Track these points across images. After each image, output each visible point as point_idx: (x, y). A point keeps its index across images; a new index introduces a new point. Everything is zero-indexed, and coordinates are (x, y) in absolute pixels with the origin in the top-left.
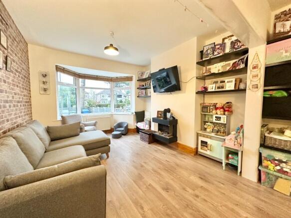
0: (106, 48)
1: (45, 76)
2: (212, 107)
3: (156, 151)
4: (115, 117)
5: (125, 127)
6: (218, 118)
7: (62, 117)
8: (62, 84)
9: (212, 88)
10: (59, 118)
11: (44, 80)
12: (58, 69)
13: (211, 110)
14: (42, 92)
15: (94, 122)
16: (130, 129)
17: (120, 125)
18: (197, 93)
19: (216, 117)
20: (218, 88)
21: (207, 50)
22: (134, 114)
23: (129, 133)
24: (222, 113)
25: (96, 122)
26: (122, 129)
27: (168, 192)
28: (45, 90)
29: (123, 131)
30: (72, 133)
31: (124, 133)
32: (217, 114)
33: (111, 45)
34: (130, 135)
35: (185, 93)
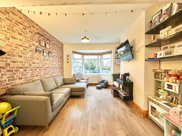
0: (83, 39)
1: (68, 56)
2: (163, 74)
3: (114, 103)
4: (102, 76)
5: (105, 83)
6: (170, 87)
7: (73, 74)
8: (75, 59)
9: (161, 55)
10: (72, 75)
11: (68, 58)
12: (74, 52)
13: (163, 77)
14: (67, 63)
15: (87, 78)
16: (110, 85)
17: (103, 82)
18: (146, 60)
19: (168, 85)
20: (166, 54)
21: (155, 19)
22: (112, 75)
23: (108, 88)
24: (174, 81)
25: (88, 78)
26: (103, 84)
27: (92, 130)
28: (68, 62)
29: (103, 85)
30: (72, 82)
31: (104, 86)
32: (168, 81)
33: (85, 37)
34: (108, 89)
35: (137, 60)
